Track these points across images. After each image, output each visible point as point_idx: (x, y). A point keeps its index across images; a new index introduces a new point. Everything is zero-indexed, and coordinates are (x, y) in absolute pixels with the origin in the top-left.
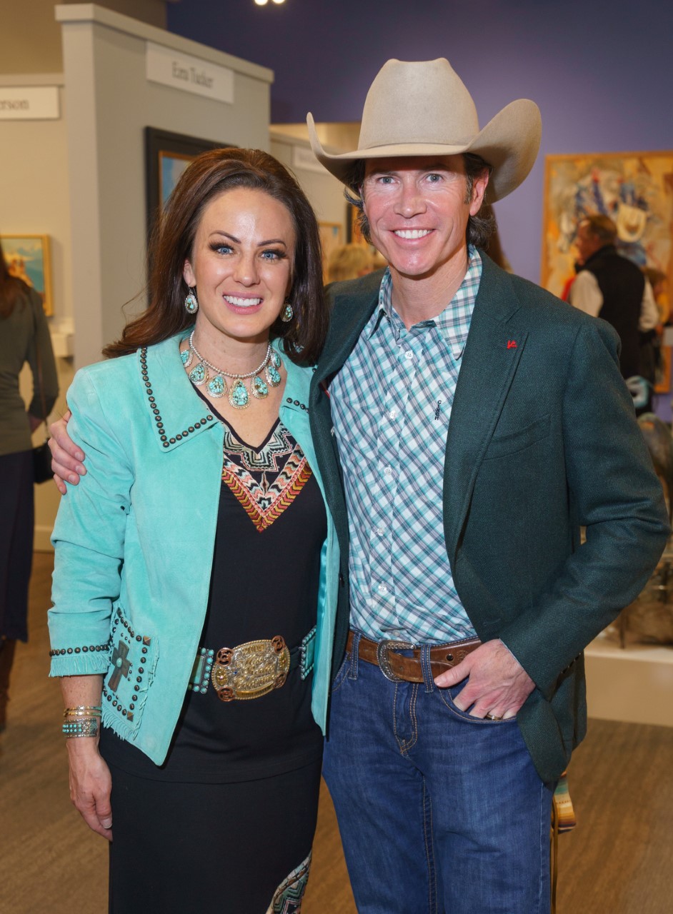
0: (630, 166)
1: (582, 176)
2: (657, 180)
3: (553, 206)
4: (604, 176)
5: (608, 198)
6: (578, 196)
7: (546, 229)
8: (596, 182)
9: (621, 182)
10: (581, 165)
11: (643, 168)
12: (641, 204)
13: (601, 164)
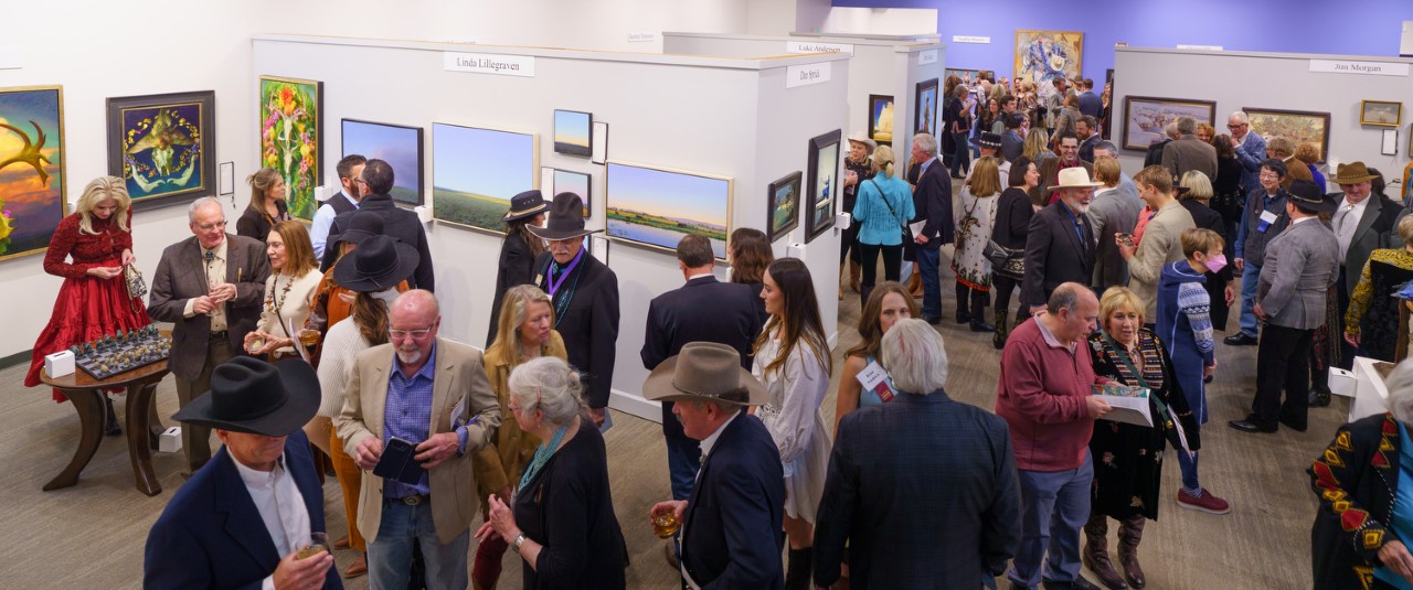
0: (1057, 37)
1: (1033, 40)
2: (1071, 44)
3: (1019, 53)
4: (1044, 41)
5: (1046, 51)
6: (1031, 48)
7: (1015, 63)
8: (1040, 43)
9: (1053, 44)
10: (1033, 35)
11: (1063, 38)
12: (1063, 54)
13: (1044, 36)
